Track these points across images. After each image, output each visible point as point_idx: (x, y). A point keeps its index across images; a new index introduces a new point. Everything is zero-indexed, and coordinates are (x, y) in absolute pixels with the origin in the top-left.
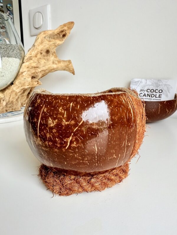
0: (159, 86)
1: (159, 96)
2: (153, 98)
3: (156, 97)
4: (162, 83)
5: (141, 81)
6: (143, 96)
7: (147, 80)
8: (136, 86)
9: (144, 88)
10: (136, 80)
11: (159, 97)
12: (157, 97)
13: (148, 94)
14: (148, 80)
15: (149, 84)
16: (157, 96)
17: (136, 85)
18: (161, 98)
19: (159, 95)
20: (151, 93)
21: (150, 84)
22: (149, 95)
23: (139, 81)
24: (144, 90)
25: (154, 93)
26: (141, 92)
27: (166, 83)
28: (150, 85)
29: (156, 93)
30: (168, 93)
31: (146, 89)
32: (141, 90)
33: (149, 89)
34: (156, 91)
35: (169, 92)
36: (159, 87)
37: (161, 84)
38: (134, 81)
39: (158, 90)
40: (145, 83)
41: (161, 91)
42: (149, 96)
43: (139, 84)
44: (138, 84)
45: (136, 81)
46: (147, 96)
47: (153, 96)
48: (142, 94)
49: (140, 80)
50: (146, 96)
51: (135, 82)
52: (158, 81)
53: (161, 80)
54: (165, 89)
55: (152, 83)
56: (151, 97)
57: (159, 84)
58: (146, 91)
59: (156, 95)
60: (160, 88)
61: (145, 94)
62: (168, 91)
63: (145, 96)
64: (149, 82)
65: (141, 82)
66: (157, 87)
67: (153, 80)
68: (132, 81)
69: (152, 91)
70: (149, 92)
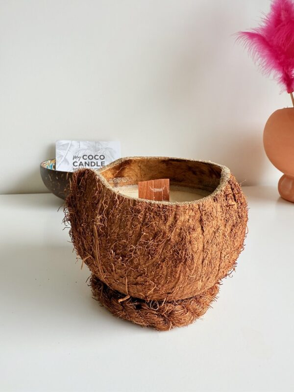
0: (99, 150)
1: (102, 164)
2: (92, 167)
3: (97, 166)
4: (102, 145)
5: (71, 143)
7: (79, 143)
8: (64, 151)
9: (78, 153)
10: (64, 142)
11: (102, 166)
12: (99, 166)
13: (86, 163)
14: (81, 143)
15: (84, 148)
16: (99, 164)
17: (66, 150)
19: (102, 162)
20: (90, 161)
21: (86, 148)
22: (88, 163)
23: (68, 144)
24: (79, 156)
26: (75, 160)
27: (107, 147)
28: (85, 150)
29: (97, 161)
31: (81, 155)
32: (75, 157)
33: (86, 156)
34: (97, 157)
35: (113, 158)
36: (99, 152)
37: (100, 147)
38: (61, 144)
39: (98, 155)
41: (102, 157)
42: (89, 165)
43: (70, 148)
44: (68, 149)
47: (93, 164)
48: (77, 162)
49: (69, 142)
50: (84, 165)
51: (63, 145)
52: (96, 143)
53: (101, 142)
54: (107, 154)
55: (89, 147)
56: (91, 166)
57: (98, 148)
58: (82, 158)
59: (97, 162)
61: (81, 162)
62: (112, 156)
63: (82, 165)
64: (83, 145)
65: (71, 145)
66: (96, 151)
67: (88, 142)
68: (57, 143)
69: (91, 157)
70: (86, 159)
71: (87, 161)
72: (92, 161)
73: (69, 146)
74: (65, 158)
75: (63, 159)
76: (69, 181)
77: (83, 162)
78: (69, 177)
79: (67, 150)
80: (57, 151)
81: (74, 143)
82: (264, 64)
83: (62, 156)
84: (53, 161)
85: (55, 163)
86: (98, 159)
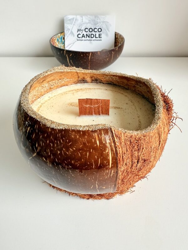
0: (97, 24)
1: (99, 36)
2: (92, 39)
3: (96, 37)
4: (100, 19)
5: (76, 18)
6: (82, 38)
7: (82, 17)
8: (71, 25)
9: (81, 27)
10: (70, 17)
11: (99, 37)
12: (97, 38)
13: (87, 35)
14: (83, 17)
16: (97, 36)
17: (72, 24)
18: (101, 38)
19: (99, 34)
20: (90, 33)
21: (87, 21)
22: (88, 35)
23: (74, 18)
24: (82, 29)
25: (93, 33)
26: (79, 33)
27: (104, 20)
28: (87, 23)
29: (96, 33)
30: (108, 32)
31: (83, 28)
32: (79, 30)
33: (87, 29)
34: (96, 30)
35: (109, 31)
36: (97, 25)
37: (99, 21)
38: (68, 19)
39: (96, 29)
40: (81, 21)
41: (100, 30)
42: (89, 37)
43: (75, 22)
44: (74, 23)
45: (70, 18)
46: (87, 37)
47: (92, 36)
48: (80, 34)
49: (74, 16)
50: (86, 37)
51: (70, 20)
52: (95, 17)
53: (99, 16)
54: (104, 27)
55: (89, 21)
56: (91, 37)
57: (97, 22)
58: (84, 31)
59: (96, 34)
60: (98, 26)
61: (83, 34)
62: (108, 29)
63: (84, 37)
64: (85, 19)
65: (76, 20)
66: (95, 24)
67: (89, 16)
68: (65, 18)
69: (91, 30)
70: (87, 32)
71: (88, 33)
72: (92, 33)
74: (71, 31)
75: (70, 32)
76: (66, 57)
77: (85, 33)
78: (66, 54)
79: (73, 24)
80: (65, 25)
81: (78, 17)
83: (69, 29)
84: (62, 34)
85: (64, 36)
86: (96, 32)
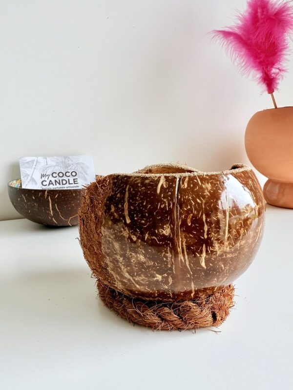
0: (69, 166)
1: (74, 181)
2: (64, 186)
3: (69, 184)
4: (72, 161)
5: (37, 160)
6: (49, 185)
7: (46, 159)
8: (30, 169)
9: (46, 171)
10: (29, 159)
11: (75, 183)
12: (72, 184)
13: (56, 181)
15: (52, 165)
16: (71, 181)
17: (31, 168)
18: (77, 183)
19: (74, 179)
20: (61, 179)
21: (54, 164)
22: (58, 181)
23: (34, 160)
24: (47, 174)
25: (65, 178)
26: (43, 179)
27: (79, 162)
28: (54, 166)
29: (69, 178)
30: (86, 176)
31: (49, 172)
32: (42, 176)
33: (56, 173)
34: (68, 174)
35: (87, 174)
36: (69, 168)
37: (70, 162)
38: (26, 161)
39: (69, 172)
40: (46, 164)
41: (74, 174)
42: (60, 184)
43: (36, 165)
44: (34, 166)
45: (27, 161)
46: (56, 185)
47: (64, 182)
48: (46, 181)
49: (34, 158)
50: (54, 184)
51: (28, 163)
52: (65, 158)
53: (70, 157)
54: (79, 170)
55: (57, 163)
56: (63, 184)
57: (68, 164)
58: (51, 176)
59: (69, 180)
60: (71, 169)
61: (50, 181)
62: (85, 172)
63: (52, 184)
64: (51, 162)
65: (37, 162)
66: (67, 167)
67: (56, 157)
68: (20, 161)
69: (61, 175)
70: (56, 177)
71: (57, 179)
72: (63, 178)
73: (35, 162)
74: (31, 177)
75: (29, 178)
77: (53, 180)
79: (33, 169)
80: (22, 169)
81: (41, 159)
82: (244, 63)
83: (29, 175)
84: (18, 181)
85: (21, 184)
86: (69, 176)
